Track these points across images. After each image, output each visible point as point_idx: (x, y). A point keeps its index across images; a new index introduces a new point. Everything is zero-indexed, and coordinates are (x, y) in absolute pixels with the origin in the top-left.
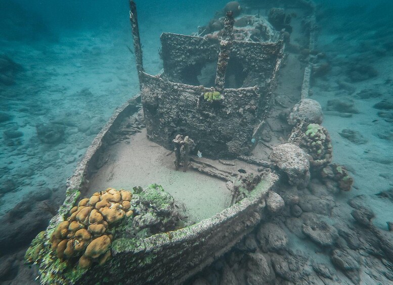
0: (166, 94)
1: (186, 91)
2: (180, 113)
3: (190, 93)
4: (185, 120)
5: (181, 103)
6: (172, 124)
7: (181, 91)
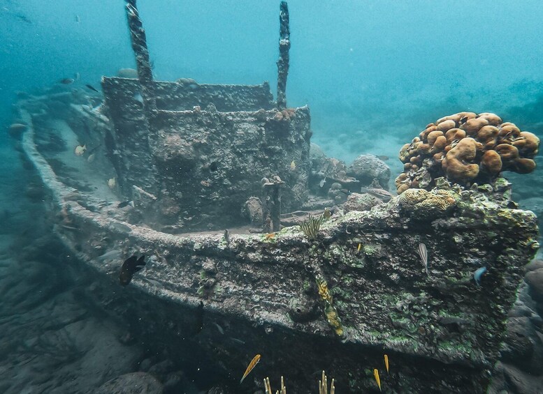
0: (215, 133)
1: (246, 121)
2: (237, 159)
3: (250, 122)
4: (244, 168)
5: (238, 142)
6: (226, 182)
7: (238, 122)
